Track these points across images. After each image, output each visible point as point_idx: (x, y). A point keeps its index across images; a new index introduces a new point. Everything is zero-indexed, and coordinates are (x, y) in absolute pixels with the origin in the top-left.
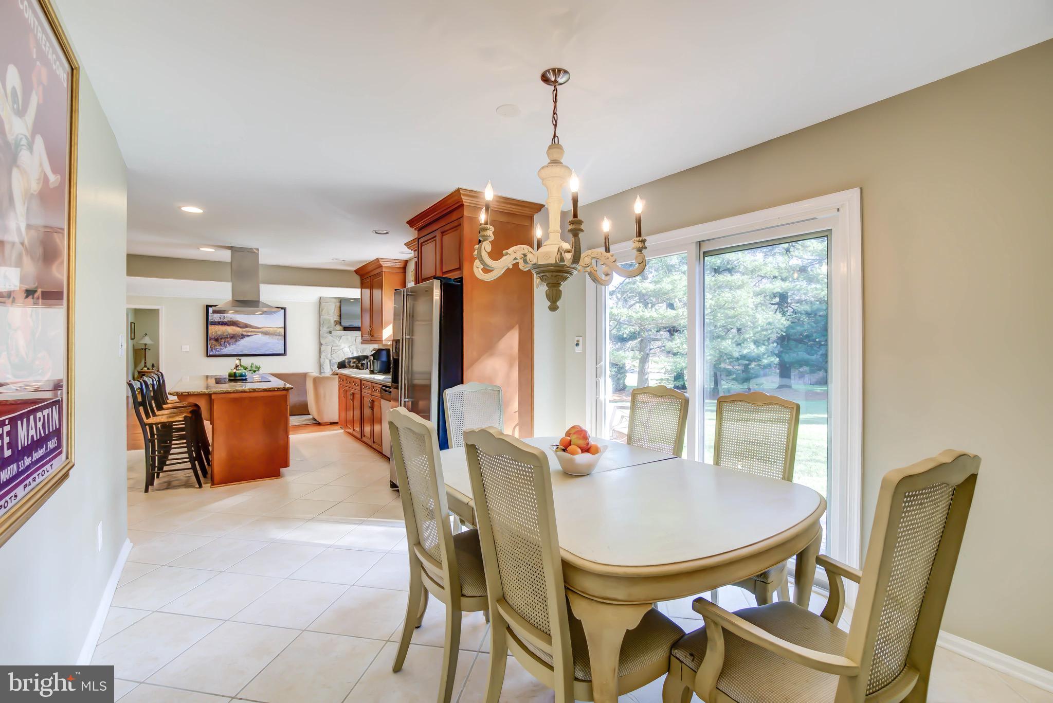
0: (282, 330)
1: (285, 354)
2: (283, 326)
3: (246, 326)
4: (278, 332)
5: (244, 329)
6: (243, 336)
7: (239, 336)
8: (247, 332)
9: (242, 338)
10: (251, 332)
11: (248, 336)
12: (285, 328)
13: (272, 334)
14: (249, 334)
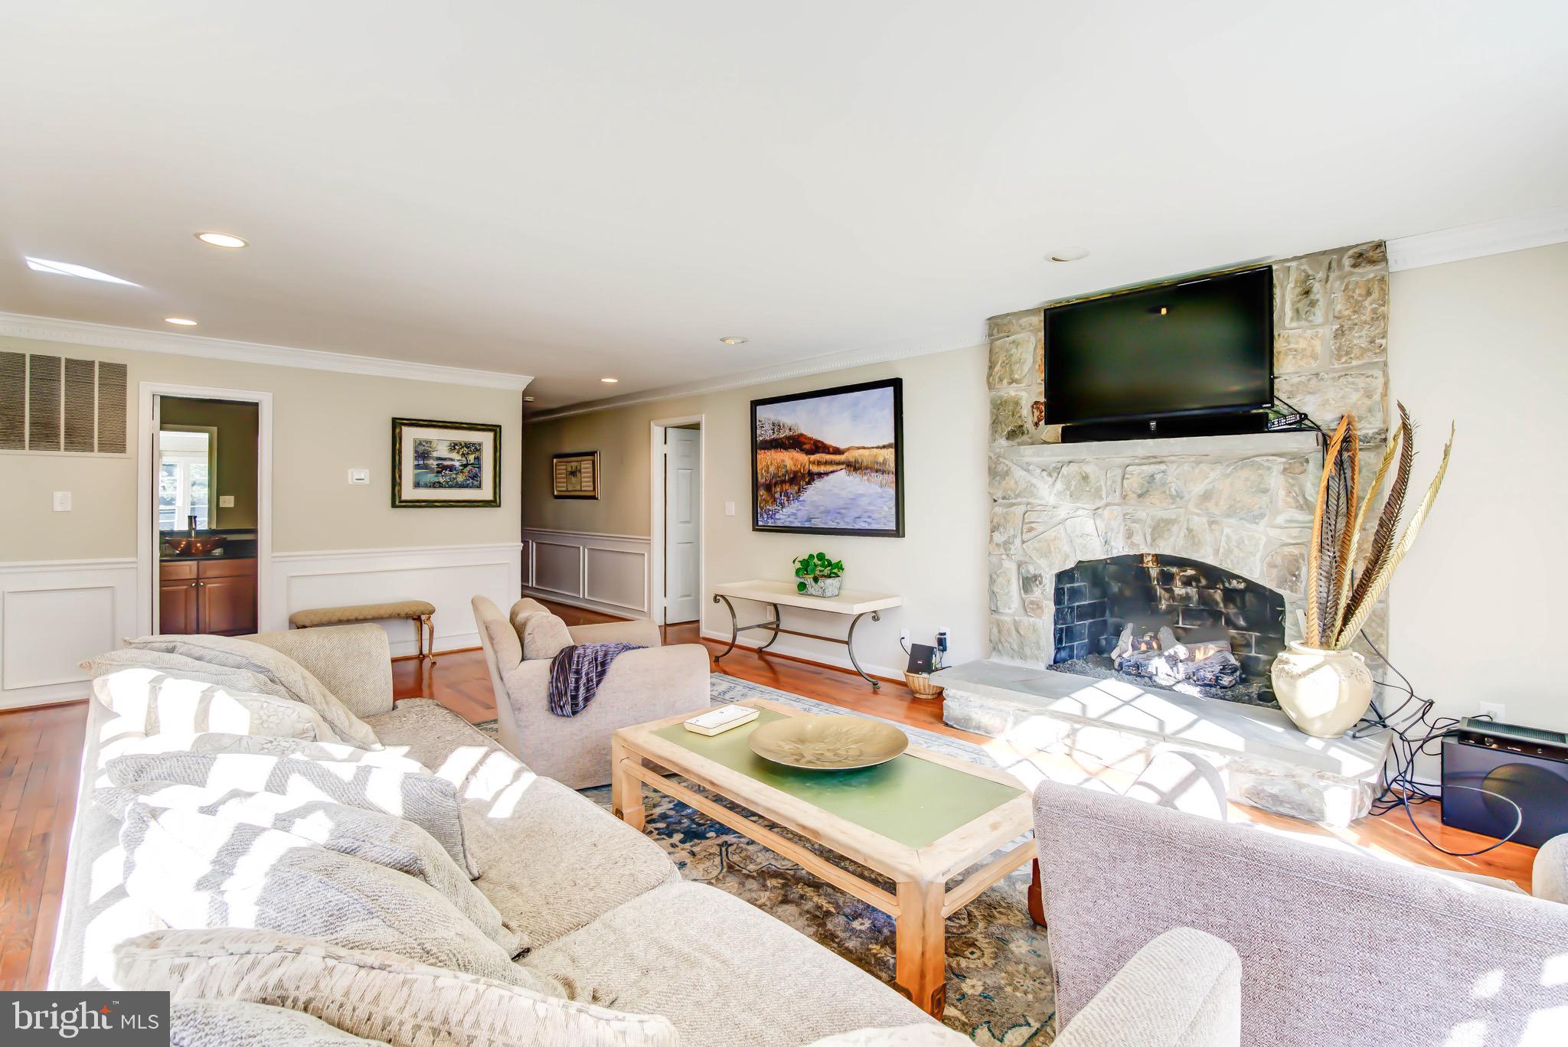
0: (890, 454)
1: (899, 532)
2: (892, 441)
3: (819, 447)
4: (881, 460)
5: (813, 457)
6: (812, 477)
7: (803, 476)
8: (819, 463)
9: (809, 483)
10: (826, 463)
11: (820, 475)
12: (898, 445)
13: (867, 468)
14: (822, 469)
